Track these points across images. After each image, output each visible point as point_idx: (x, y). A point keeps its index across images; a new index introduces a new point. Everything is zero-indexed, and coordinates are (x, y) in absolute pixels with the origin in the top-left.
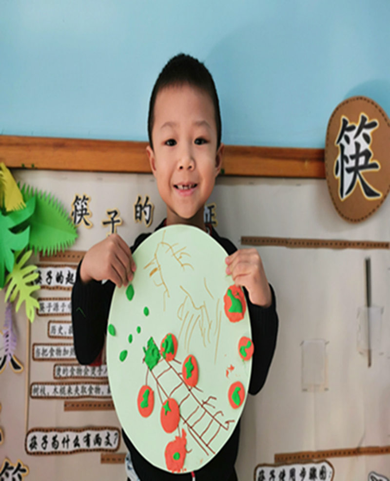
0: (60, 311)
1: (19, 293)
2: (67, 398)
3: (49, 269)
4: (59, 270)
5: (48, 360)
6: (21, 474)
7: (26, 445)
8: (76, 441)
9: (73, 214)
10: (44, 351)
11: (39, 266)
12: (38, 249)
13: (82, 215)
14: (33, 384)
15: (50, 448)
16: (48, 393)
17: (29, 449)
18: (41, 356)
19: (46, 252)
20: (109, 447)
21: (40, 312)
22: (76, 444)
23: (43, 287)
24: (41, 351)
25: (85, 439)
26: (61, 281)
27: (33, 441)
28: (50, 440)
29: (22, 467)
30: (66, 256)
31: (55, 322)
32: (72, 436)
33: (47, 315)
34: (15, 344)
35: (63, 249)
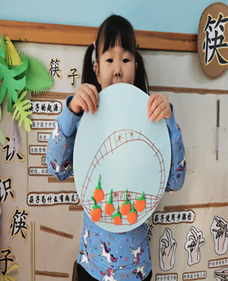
0: (44, 127)
1: (20, 116)
2: (50, 175)
3: (37, 102)
4: (43, 103)
5: (38, 154)
6: (25, 216)
7: (27, 201)
8: (55, 199)
9: (50, 70)
10: (36, 149)
11: (31, 100)
12: (30, 90)
13: (55, 71)
14: (30, 168)
15: (41, 203)
16: (39, 173)
17: (29, 203)
18: (34, 152)
19: (36, 92)
20: (73, 202)
21: (33, 127)
22: (56, 201)
23: (34, 113)
24: (34, 150)
25: (60, 198)
26: (44, 109)
27: (31, 199)
28: (40, 198)
29: (25, 213)
30: (47, 95)
31: (41, 133)
32: (53, 196)
33: (37, 129)
34: (19, 144)
35: (45, 91)
